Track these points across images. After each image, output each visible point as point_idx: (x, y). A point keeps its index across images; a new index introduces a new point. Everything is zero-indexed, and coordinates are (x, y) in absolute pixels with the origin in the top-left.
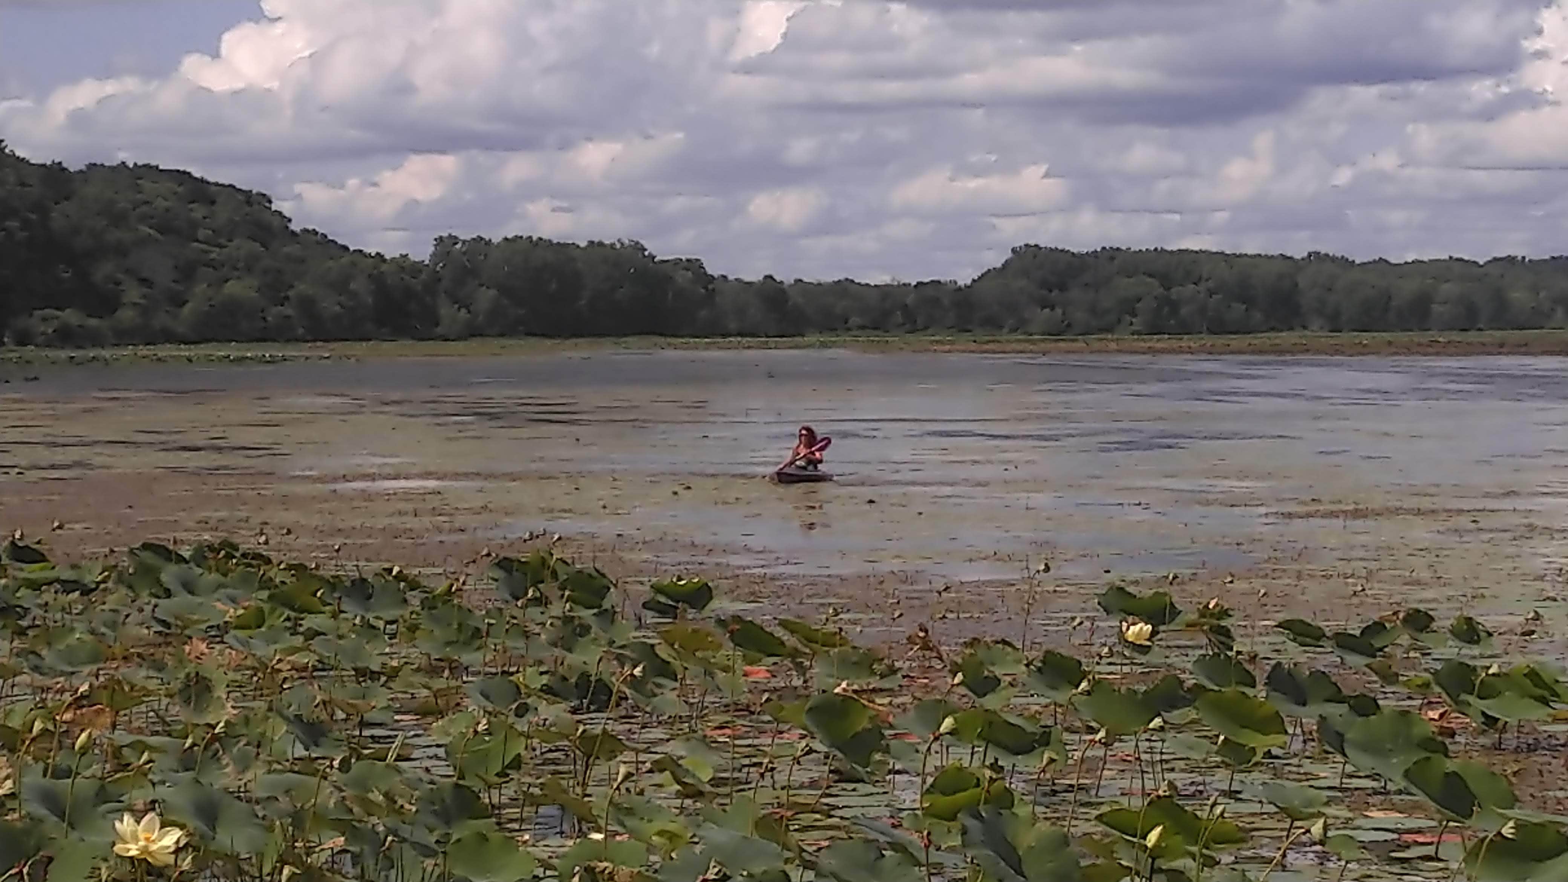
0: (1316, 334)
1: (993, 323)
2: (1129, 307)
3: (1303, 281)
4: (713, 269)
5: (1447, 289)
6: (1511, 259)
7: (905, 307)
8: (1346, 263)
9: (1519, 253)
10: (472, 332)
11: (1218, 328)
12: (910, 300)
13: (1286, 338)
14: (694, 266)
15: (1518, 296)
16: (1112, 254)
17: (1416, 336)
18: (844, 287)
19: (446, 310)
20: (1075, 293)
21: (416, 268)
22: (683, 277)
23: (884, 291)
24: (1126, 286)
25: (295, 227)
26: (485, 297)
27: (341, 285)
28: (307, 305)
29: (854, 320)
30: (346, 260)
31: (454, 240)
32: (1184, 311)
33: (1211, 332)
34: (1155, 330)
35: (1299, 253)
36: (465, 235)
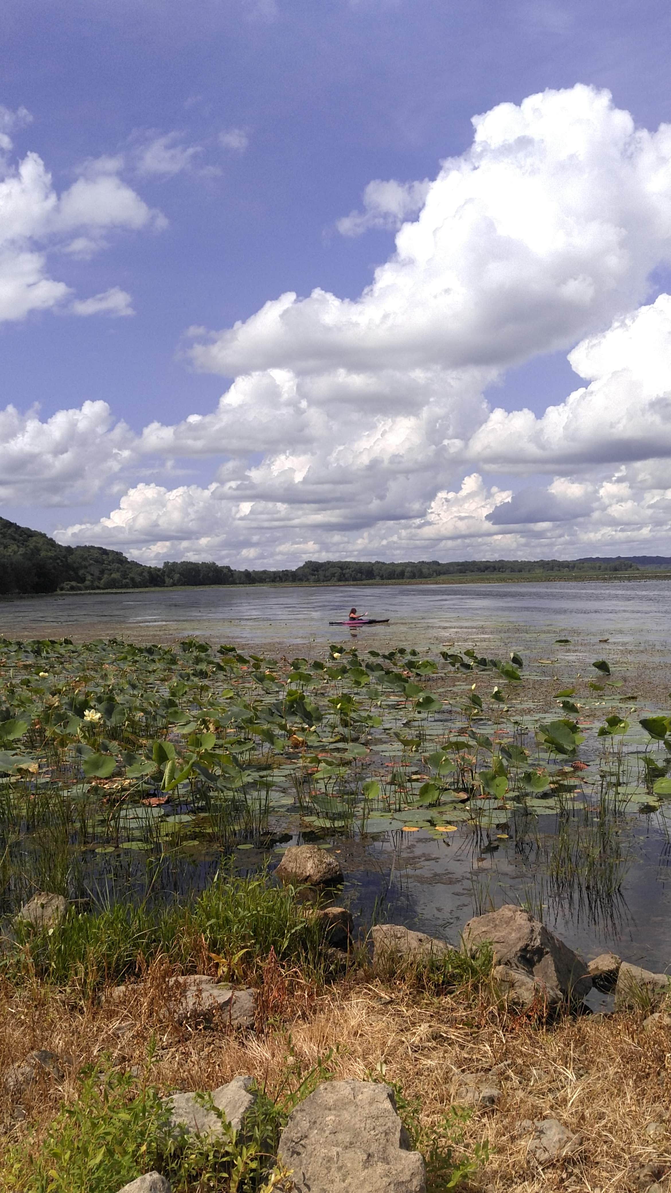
0: (378, 580)
1: (301, 580)
2: (333, 575)
3: (374, 568)
4: (232, 568)
5: (409, 569)
6: (423, 562)
7: (279, 577)
8: (384, 563)
9: (425, 560)
10: (174, 585)
11: (355, 579)
12: (281, 575)
13: (370, 581)
14: (228, 568)
15: (425, 570)
16: (329, 563)
17: (401, 581)
18: (265, 572)
19: (167, 580)
20: (320, 572)
21: (159, 570)
22: (225, 571)
23: (274, 573)
24: (332, 570)
25: (129, 560)
26: (177, 576)
27: (141, 574)
28: (132, 579)
29: (267, 580)
30: (142, 568)
31: (168, 563)
32: (346, 576)
33: (353, 581)
34: (340, 580)
35: (373, 562)
36: (171, 561)
